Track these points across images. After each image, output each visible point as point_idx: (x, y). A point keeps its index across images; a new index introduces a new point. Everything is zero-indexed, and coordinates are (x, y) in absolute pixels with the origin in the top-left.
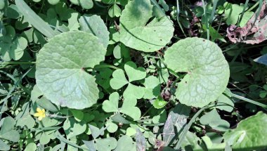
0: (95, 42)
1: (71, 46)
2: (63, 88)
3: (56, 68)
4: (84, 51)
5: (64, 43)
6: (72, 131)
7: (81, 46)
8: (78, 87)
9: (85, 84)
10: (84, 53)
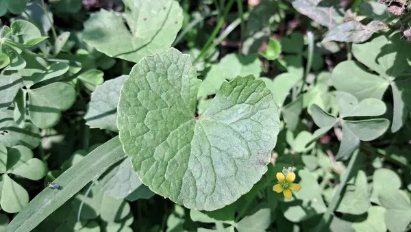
0: (151, 64)
1: (148, 115)
2: (230, 155)
3: (187, 161)
4: (163, 96)
5: (139, 125)
6: (310, 203)
7: (152, 97)
8: (234, 127)
9: (229, 111)
10: (168, 97)
